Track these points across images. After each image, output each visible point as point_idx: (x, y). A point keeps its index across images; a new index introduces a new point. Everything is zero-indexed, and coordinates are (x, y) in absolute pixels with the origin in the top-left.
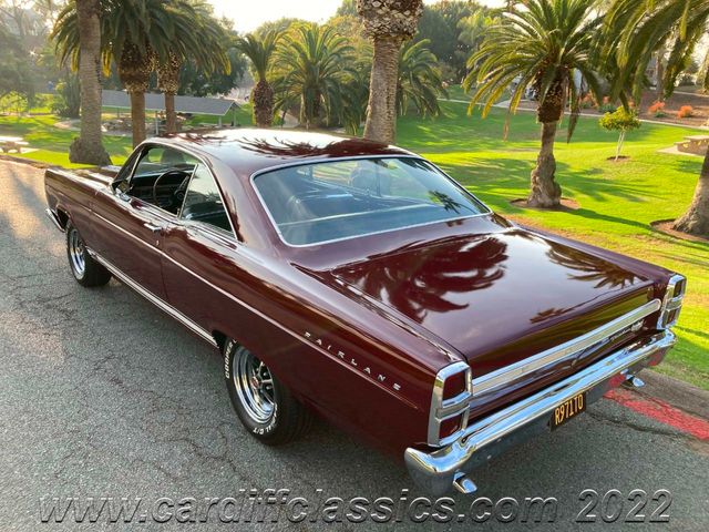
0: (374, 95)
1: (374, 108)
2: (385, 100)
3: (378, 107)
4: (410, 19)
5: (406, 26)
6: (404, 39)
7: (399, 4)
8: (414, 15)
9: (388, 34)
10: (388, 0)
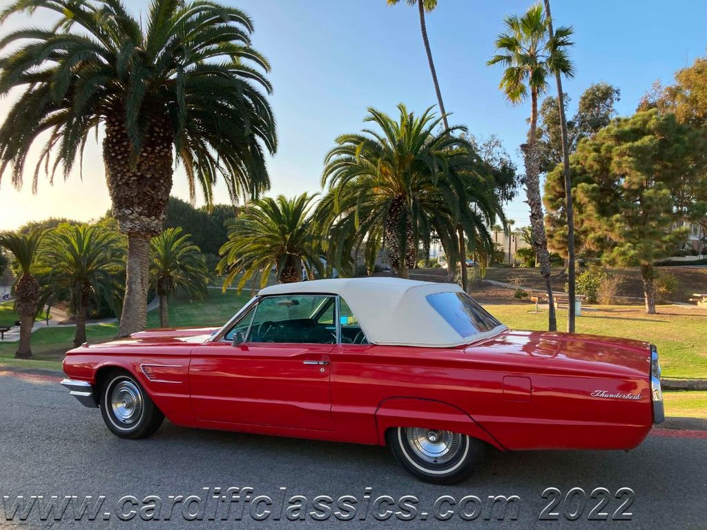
0: (130, 278)
1: (130, 288)
2: (139, 281)
3: (134, 286)
4: (155, 222)
5: (152, 227)
6: (152, 236)
7: (146, 212)
8: (159, 219)
9: (138, 233)
10: (137, 209)
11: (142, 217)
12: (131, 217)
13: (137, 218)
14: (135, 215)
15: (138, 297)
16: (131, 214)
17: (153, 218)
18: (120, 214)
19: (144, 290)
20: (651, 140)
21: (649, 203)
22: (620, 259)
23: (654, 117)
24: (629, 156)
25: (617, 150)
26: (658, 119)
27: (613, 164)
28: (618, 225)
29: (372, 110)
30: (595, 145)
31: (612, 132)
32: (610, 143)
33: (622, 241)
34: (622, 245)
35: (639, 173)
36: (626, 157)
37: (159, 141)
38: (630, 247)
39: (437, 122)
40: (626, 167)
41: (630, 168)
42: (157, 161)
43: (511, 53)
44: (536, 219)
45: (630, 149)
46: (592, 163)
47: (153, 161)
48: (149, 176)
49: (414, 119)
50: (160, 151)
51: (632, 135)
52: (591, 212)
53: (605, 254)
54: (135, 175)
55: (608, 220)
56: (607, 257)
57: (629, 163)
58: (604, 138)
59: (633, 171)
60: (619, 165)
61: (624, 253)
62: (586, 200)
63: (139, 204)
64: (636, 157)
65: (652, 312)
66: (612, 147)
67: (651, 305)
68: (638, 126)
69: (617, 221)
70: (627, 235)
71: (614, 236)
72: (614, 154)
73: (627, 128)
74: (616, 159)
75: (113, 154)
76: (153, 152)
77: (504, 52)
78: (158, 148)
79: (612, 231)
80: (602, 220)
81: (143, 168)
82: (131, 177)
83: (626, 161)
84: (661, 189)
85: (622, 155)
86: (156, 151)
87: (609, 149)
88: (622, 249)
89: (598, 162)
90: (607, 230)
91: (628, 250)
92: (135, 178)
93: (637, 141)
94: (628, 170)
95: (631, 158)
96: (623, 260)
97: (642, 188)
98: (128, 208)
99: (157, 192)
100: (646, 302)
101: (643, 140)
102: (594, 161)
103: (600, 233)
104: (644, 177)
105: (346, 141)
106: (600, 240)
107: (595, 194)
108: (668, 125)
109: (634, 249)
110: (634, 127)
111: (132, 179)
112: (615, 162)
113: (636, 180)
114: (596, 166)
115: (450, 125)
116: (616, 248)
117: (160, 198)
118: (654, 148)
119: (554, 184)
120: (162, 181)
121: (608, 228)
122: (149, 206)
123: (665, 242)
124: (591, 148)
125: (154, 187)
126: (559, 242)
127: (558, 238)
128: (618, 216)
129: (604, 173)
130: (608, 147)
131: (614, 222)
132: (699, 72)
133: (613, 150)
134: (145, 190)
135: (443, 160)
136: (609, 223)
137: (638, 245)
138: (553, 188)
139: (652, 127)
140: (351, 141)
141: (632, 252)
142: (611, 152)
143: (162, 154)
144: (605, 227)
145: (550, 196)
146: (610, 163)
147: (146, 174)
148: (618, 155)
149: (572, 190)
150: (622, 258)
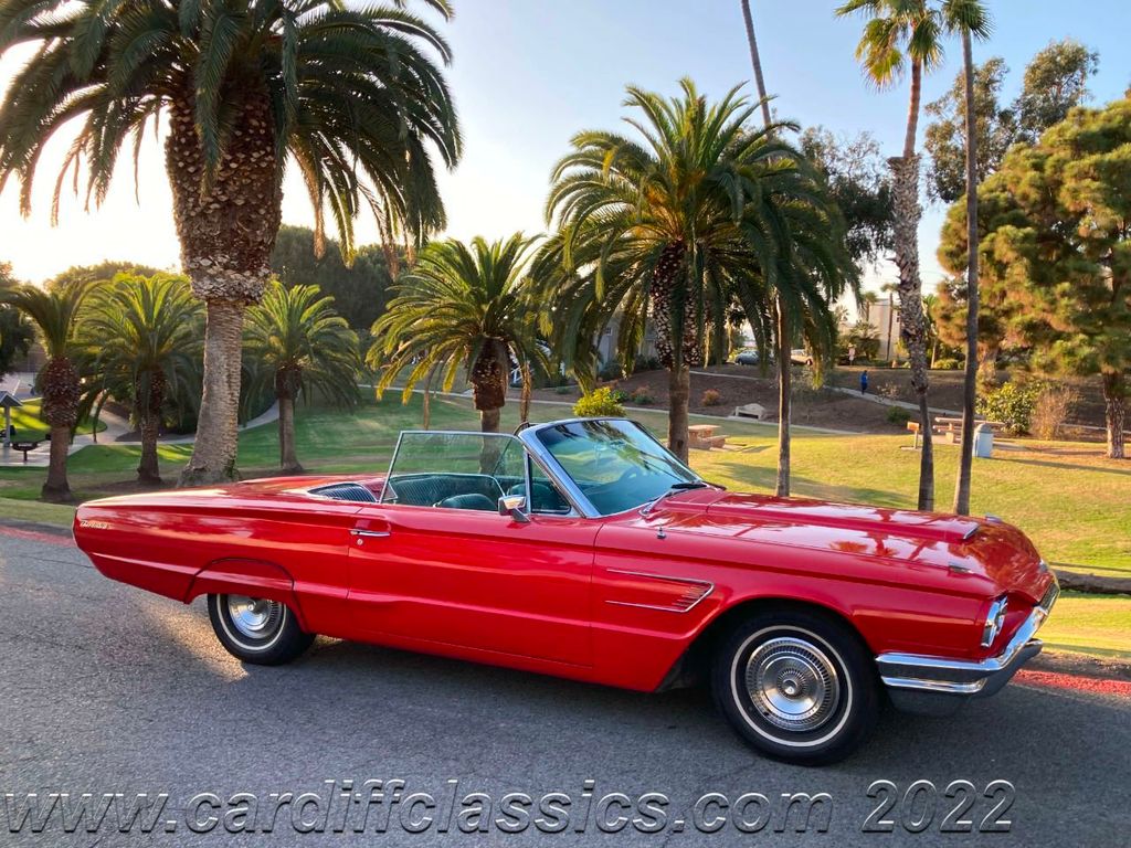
0: (211, 373)
1: (210, 389)
2: (225, 379)
3: (215, 388)
4: (251, 281)
5: (246, 289)
6: (247, 304)
7: (235, 263)
8: (257, 276)
9: (223, 298)
10: (220, 259)
11: (229, 272)
12: (210, 271)
13: (221, 272)
14: (218, 268)
15: (222, 405)
16: (211, 266)
17: (248, 273)
18: (192, 266)
19: (232, 394)
22: (1063, 362)
24: (1094, 179)
25: (1073, 167)
27: (1064, 193)
28: (1065, 301)
29: (634, 90)
30: (1036, 157)
31: (1068, 135)
32: (1064, 153)
33: (1071, 329)
34: (1068, 337)
35: (1108, 211)
36: (1088, 182)
37: (259, 143)
38: (1081, 340)
39: (749, 112)
40: (1087, 198)
41: (1095, 201)
42: (254, 177)
44: (908, 290)
45: (1097, 166)
46: (1028, 189)
47: (247, 177)
48: (240, 202)
49: (708, 109)
50: (260, 159)
51: (1103, 140)
52: (1018, 278)
53: (1038, 353)
54: (218, 202)
55: (1047, 293)
56: (1042, 356)
57: (1093, 191)
58: (1052, 146)
59: (1100, 206)
60: (1075, 192)
61: (1071, 353)
62: (1011, 255)
63: (224, 250)
64: (1105, 180)
65: (1118, 455)
66: (1065, 162)
67: (1117, 443)
68: (1115, 123)
69: (1064, 294)
70: (1079, 320)
71: (1056, 322)
72: (1066, 175)
73: (1094, 127)
74: (1070, 184)
75: (181, 164)
76: (247, 161)
78: (255, 155)
79: (1053, 311)
80: (1037, 291)
81: (230, 189)
82: (211, 203)
83: (1088, 187)
85: (1081, 175)
86: (253, 160)
87: (1059, 167)
88: (1069, 344)
89: (1039, 188)
90: (1044, 311)
91: (1080, 346)
92: (217, 206)
93: (1110, 151)
94: (1089, 204)
95: (1097, 184)
96: (1069, 363)
97: (1115, 235)
98: (205, 256)
99: (254, 231)
100: (1109, 437)
101: (1121, 150)
102: (1032, 186)
103: (1033, 315)
104: (1116, 217)
105: (589, 144)
106: (1031, 327)
107: (1027, 245)
109: (1090, 345)
110: (1108, 125)
111: (212, 206)
112: (1068, 190)
113: (1103, 221)
114: (1035, 196)
115: (774, 119)
116: (1058, 342)
117: (259, 240)
119: (959, 225)
120: (262, 212)
121: (1046, 306)
122: (241, 253)
124: (1028, 163)
125: (249, 222)
126: (961, 328)
127: (958, 321)
128: (1066, 285)
129: (1049, 208)
130: (1058, 161)
131: (1058, 297)
133: (1066, 167)
134: (234, 226)
135: (753, 181)
136: (1048, 297)
137: (1099, 338)
138: (957, 233)
140: (597, 144)
141: (1086, 350)
142: (1062, 171)
143: (264, 165)
144: (1042, 305)
145: (951, 247)
146: (1059, 191)
147: (236, 198)
148: (1075, 176)
149: (988, 238)
150: (1067, 360)
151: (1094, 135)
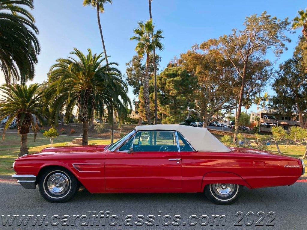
20: (179, 78)
21: (178, 101)
23: (180, 70)
24: (172, 83)
25: (168, 80)
26: (181, 71)
27: (166, 86)
28: (168, 109)
29: (76, 49)
31: (166, 73)
32: (166, 77)
33: (169, 115)
34: (169, 117)
35: (175, 90)
40: (171, 87)
41: (172, 88)
43: (140, 37)
45: (173, 80)
46: (158, 84)
51: (173, 76)
52: (158, 103)
53: (163, 120)
55: (164, 107)
56: (163, 121)
57: (172, 86)
58: (163, 76)
60: (169, 86)
64: (174, 84)
68: (175, 72)
69: (168, 107)
70: (171, 113)
71: (166, 113)
72: (167, 82)
73: (171, 72)
74: (168, 84)
77: (138, 36)
79: (166, 111)
80: (162, 106)
84: (182, 97)
85: (169, 82)
87: (165, 80)
89: (161, 84)
90: (164, 111)
91: (171, 119)
93: (175, 78)
94: (171, 88)
95: (173, 84)
97: (176, 96)
101: (177, 78)
102: (159, 83)
103: (161, 112)
104: (177, 92)
105: (63, 62)
106: (161, 114)
108: (184, 73)
109: (173, 118)
110: (173, 72)
113: (174, 92)
114: (160, 86)
115: (109, 62)
116: (167, 118)
118: (180, 81)
121: (164, 110)
123: (182, 116)
124: (158, 79)
128: (168, 105)
129: (163, 88)
130: (164, 79)
132: (190, 56)
133: (167, 80)
137: (175, 117)
139: (180, 73)
140: (65, 62)
141: (173, 120)
142: (166, 81)
144: (163, 109)
146: (165, 85)
148: (168, 82)
149: (151, 94)
150: (169, 121)
151: (171, 74)
